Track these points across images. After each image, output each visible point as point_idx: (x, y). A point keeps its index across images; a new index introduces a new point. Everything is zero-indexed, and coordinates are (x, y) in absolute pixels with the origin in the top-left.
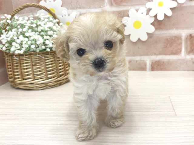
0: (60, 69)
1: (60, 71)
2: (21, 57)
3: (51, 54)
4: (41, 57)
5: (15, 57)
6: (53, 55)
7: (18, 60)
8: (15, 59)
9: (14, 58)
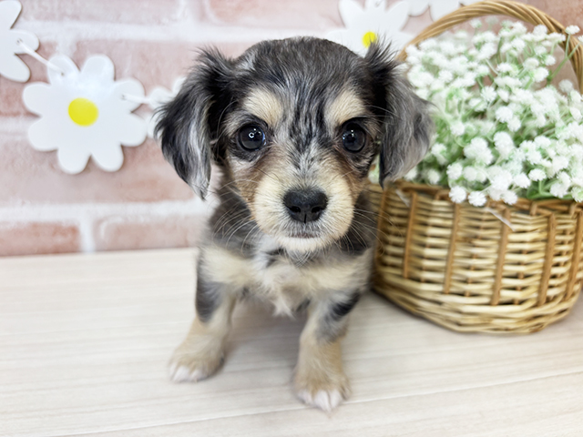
0: (554, 277)
1: (553, 282)
2: (422, 198)
3: (538, 214)
4: (499, 217)
5: (399, 192)
6: (548, 217)
7: (408, 206)
8: (397, 199)
9: (397, 195)
